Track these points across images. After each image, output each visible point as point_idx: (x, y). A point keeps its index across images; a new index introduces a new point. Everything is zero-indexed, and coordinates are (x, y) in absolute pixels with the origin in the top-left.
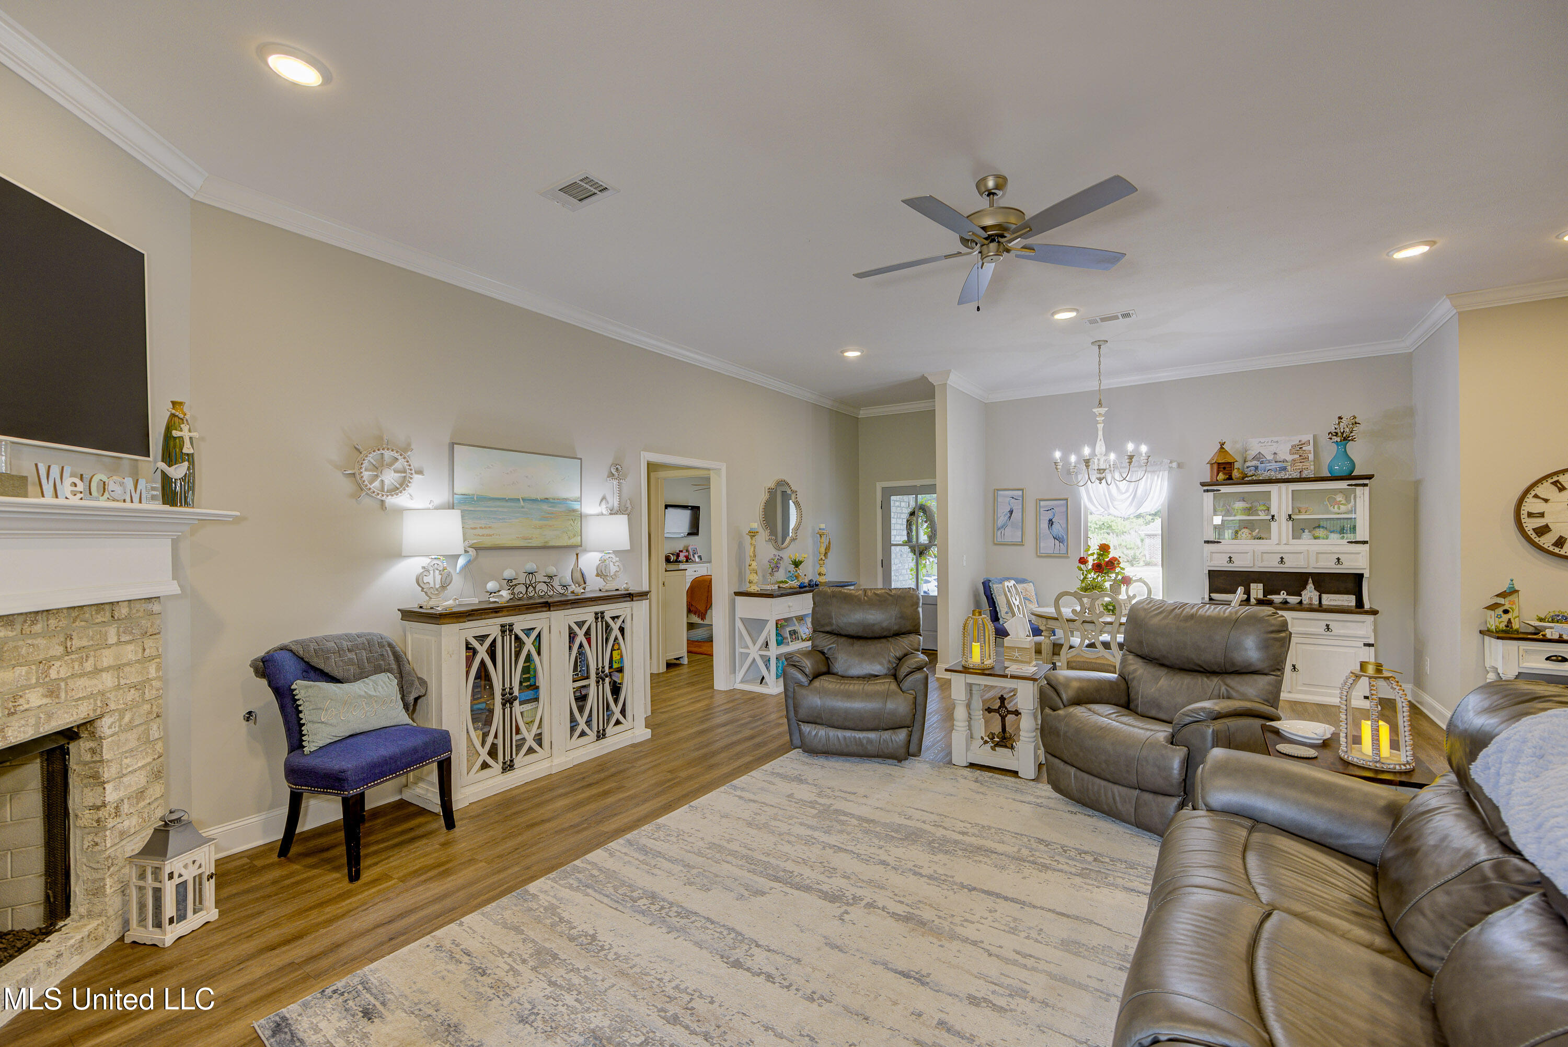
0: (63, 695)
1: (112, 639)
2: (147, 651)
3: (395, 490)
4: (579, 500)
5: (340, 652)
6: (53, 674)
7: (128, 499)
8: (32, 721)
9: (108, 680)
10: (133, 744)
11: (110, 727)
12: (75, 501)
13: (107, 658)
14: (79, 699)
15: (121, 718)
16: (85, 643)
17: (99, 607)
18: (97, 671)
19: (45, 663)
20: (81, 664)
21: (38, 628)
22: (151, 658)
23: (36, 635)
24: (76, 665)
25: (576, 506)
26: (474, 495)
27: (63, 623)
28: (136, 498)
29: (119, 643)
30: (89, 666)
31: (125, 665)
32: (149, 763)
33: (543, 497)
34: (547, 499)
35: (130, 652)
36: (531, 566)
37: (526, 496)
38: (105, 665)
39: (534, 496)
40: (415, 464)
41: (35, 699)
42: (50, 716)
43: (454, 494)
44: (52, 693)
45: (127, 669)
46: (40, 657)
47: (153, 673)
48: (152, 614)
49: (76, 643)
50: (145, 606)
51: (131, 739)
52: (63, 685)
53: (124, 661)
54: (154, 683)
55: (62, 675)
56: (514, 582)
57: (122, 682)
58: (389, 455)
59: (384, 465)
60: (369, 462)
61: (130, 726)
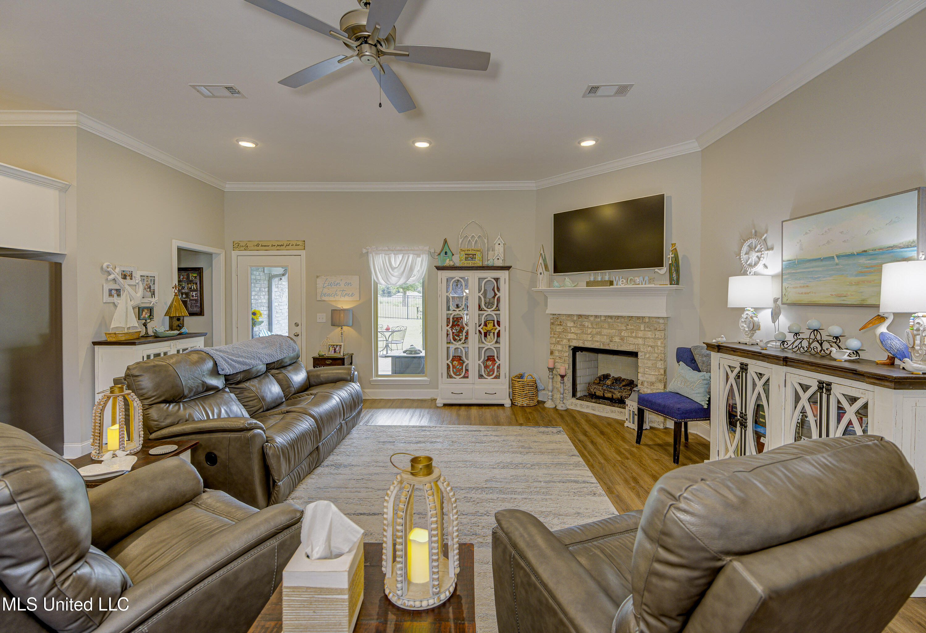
0: (625, 341)
1: (642, 328)
2: (657, 336)
3: (756, 264)
4: (915, 245)
6: (623, 334)
7: (641, 283)
8: (616, 345)
10: (650, 365)
11: (641, 356)
12: (623, 286)
13: (640, 334)
14: (630, 344)
15: (645, 355)
16: (633, 327)
17: (638, 318)
18: (636, 337)
19: (620, 331)
20: (631, 334)
21: (619, 321)
23: (618, 322)
24: (630, 333)
26: (795, 259)
27: (626, 321)
28: (644, 283)
29: (645, 330)
30: (634, 335)
31: (647, 338)
32: (657, 375)
33: (860, 249)
34: (865, 251)
35: (649, 334)
36: (815, 324)
37: (839, 253)
38: (639, 336)
39: (848, 252)
40: (769, 244)
41: (617, 339)
42: (621, 346)
43: (782, 261)
45: (648, 339)
46: (619, 329)
47: (659, 343)
48: (659, 323)
49: (629, 327)
50: (655, 320)
51: (650, 364)
52: (625, 338)
53: (647, 337)
54: (659, 348)
55: (625, 335)
57: (646, 343)
58: (753, 241)
59: (751, 248)
60: (745, 248)
61: (649, 359)
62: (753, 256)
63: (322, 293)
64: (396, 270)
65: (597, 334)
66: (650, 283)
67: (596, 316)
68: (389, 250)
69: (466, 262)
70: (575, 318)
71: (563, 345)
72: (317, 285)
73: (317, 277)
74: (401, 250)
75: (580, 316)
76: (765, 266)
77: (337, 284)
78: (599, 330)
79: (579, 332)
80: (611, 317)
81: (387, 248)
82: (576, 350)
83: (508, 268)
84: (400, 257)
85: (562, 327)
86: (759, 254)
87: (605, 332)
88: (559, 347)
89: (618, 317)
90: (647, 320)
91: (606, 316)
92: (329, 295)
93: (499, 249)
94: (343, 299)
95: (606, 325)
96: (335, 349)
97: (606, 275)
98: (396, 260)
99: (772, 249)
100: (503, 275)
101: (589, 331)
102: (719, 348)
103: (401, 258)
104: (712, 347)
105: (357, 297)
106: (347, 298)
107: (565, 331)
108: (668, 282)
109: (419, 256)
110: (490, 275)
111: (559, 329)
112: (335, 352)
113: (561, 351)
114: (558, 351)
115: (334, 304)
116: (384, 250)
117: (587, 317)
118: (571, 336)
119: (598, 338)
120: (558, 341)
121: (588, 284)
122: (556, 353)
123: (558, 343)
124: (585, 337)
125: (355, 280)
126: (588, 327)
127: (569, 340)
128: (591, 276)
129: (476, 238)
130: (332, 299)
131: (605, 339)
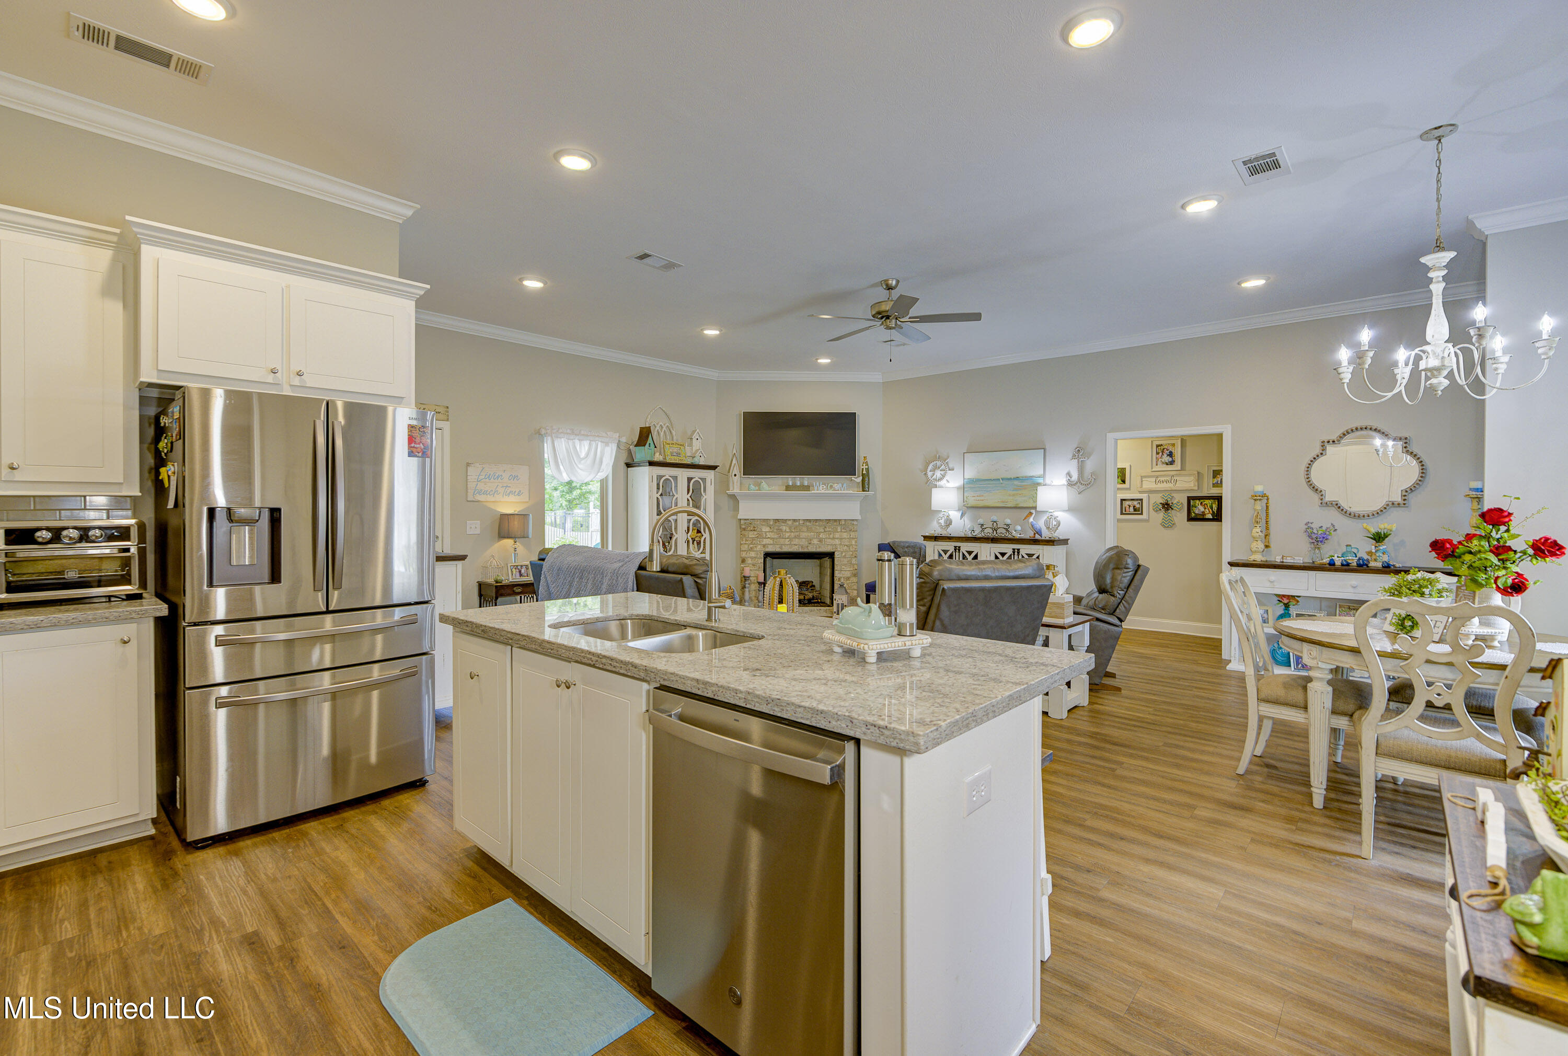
0: (823, 543)
1: (839, 530)
2: (852, 536)
3: (940, 479)
4: (1043, 476)
5: (903, 547)
6: (820, 536)
7: (840, 490)
8: (814, 547)
9: (837, 542)
10: (845, 563)
11: (837, 556)
12: (823, 491)
13: (837, 535)
14: (828, 546)
15: (841, 554)
16: (830, 529)
17: (835, 520)
18: (834, 538)
19: (818, 533)
20: (829, 535)
21: (817, 523)
22: (853, 539)
23: (816, 525)
24: (827, 535)
25: (1040, 480)
26: (972, 478)
27: (824, 523)
29: (841, 531)
30: (831, 536)
32: (851, 571)
33: (1015, 476)
35: (845, 535)
36: (995, 518)
37: (1002, 477)
38: (836, 537)
39: (1009, 477)
40: (951, 466)
41: (815, 541)
42: (819, 547)
43: (963, 479)
44: (820, 541)
45: (843, 540)
46: (817, 531)
47: (853, 542)
48: (853, 524)
49: (827, 529)
50: (850, 522)
51: (845, 561)
52: (822, 540)
53: (843, 538)
54: (854, 546)
55: (823, 537)
56: (985, 527)
57: (844, 543)
58: (939, 463)
59: (936, 468)
60: (930, 467)
61: (845, 557)
62: (938, 474)
63: (475, 490)
64: (583, 462)
65: (795, 537)
66: (847, 490)
67: (794, 520)
68: (573, 433)
69: (673, 457)
70: (771, 523)
71: (757, 551)
72: (469, 478)
73: (468, 465)
74: (587, 436)
75: (777, 521)
76: (948, 481)
77: (498, 477)
78: (797, 534)
79: (776, 536)
80: (810, 521)
81: (568, 431)
82: (767, 555)
83: (714, 468)
84: (586, 444)
85: (755, 533)
86: (942, 472)
87: (804, 535)
88: (753, 554)
89: (816, 520)
90: (843, 523)
91: (804, 520)
92: (485, 493)
93: (697, 445)
94: (506, 499)
95: (805, 529)
96: (520, 572)
97: (806, 480)
98: (583, 447)
99: (953, 469)
100: (709, 475)
101: (787, 535)
102: (936, 538)
103: (587, 448)
104: (926, 538)
105: (525, 497)
106: (512, 498)
107: (760, 536)
108: (861, 490)
109: (607, 444)
110: (697, 474)
111: (752, 535)
112: (521, 575)
113: (755, 558)
114: (752, 558)
115: (492, 506)
116: (567, 433)
117: (785, 521)
118: (765, 541)
119: (796, 541)
120: (751, 548)
121: (788, 488)
122: (749, 561)
123: (751, 549)
124: (782, 541)
125: (523, 472)
126: (785, 531)
127: (764, 546)
128: (790, 480)
129: (664, 429)
130: (490, 498)
131: (804, 542)
